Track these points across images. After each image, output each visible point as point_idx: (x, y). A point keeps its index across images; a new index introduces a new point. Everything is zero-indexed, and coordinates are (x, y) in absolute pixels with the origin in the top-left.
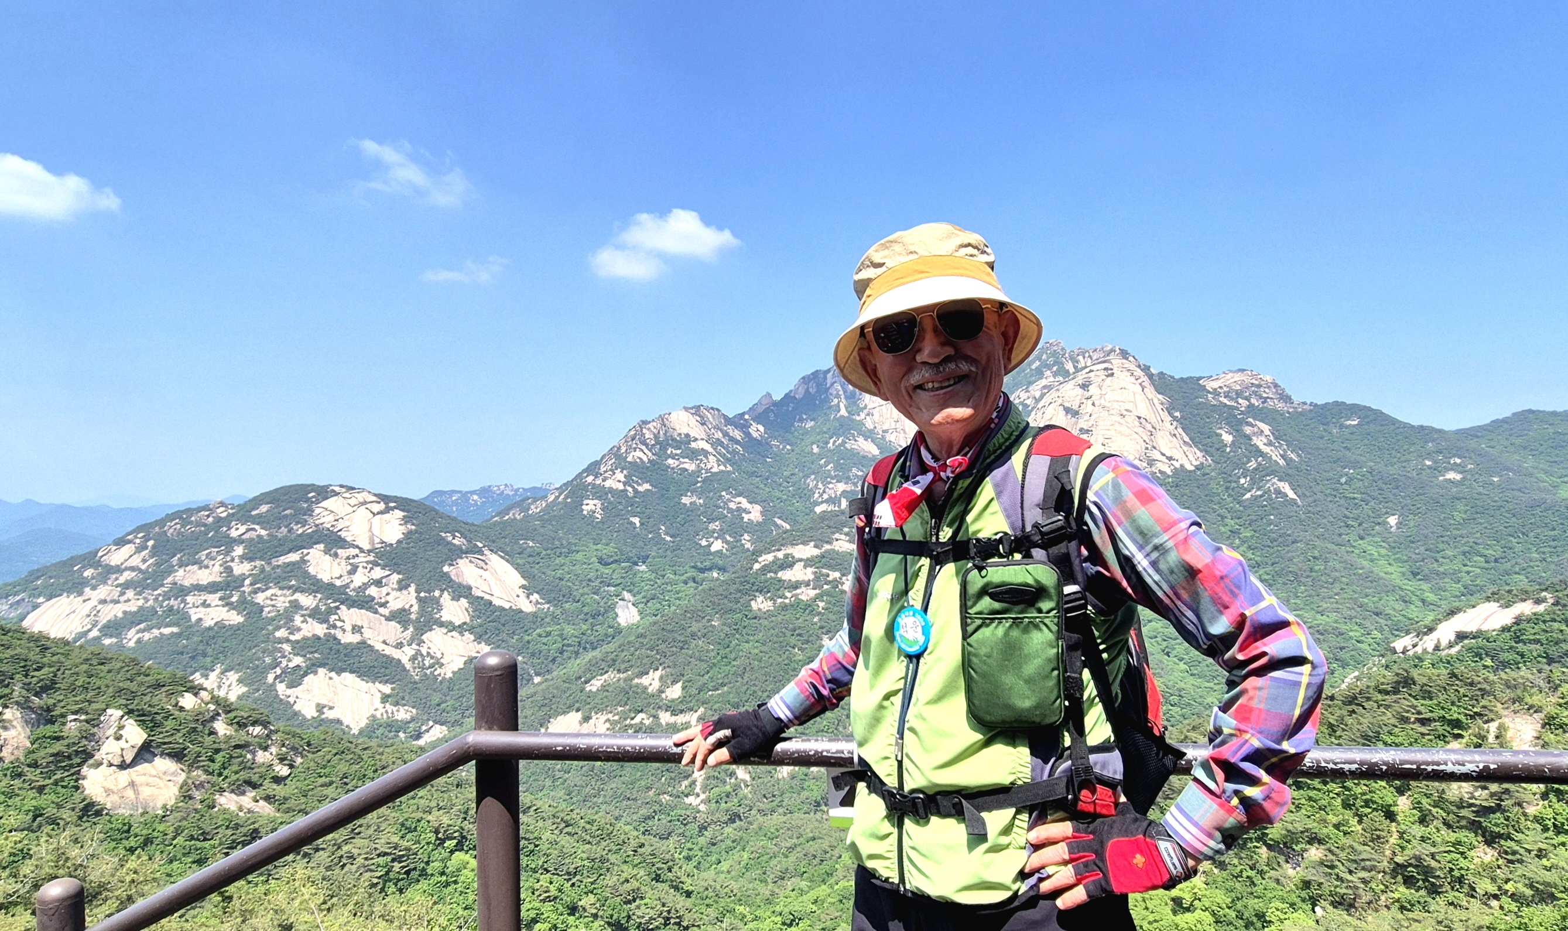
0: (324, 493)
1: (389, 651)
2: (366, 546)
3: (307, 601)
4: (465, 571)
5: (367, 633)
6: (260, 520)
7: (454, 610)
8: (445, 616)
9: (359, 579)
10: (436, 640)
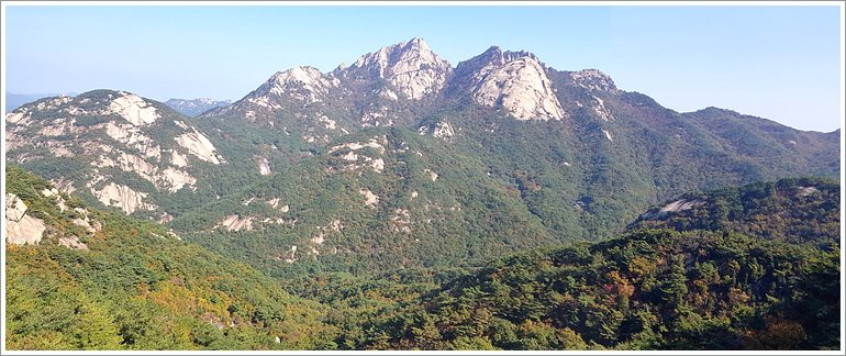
0: (116, 95)
1: (146, 177)
2: (137, 124)
3: (107, 149)
4: (186, 141)
5: (136, 167)
6: (85, 107)
7: (179, 160)
8: (175, 162)
9: (133, 140)
10: (170, 174)
